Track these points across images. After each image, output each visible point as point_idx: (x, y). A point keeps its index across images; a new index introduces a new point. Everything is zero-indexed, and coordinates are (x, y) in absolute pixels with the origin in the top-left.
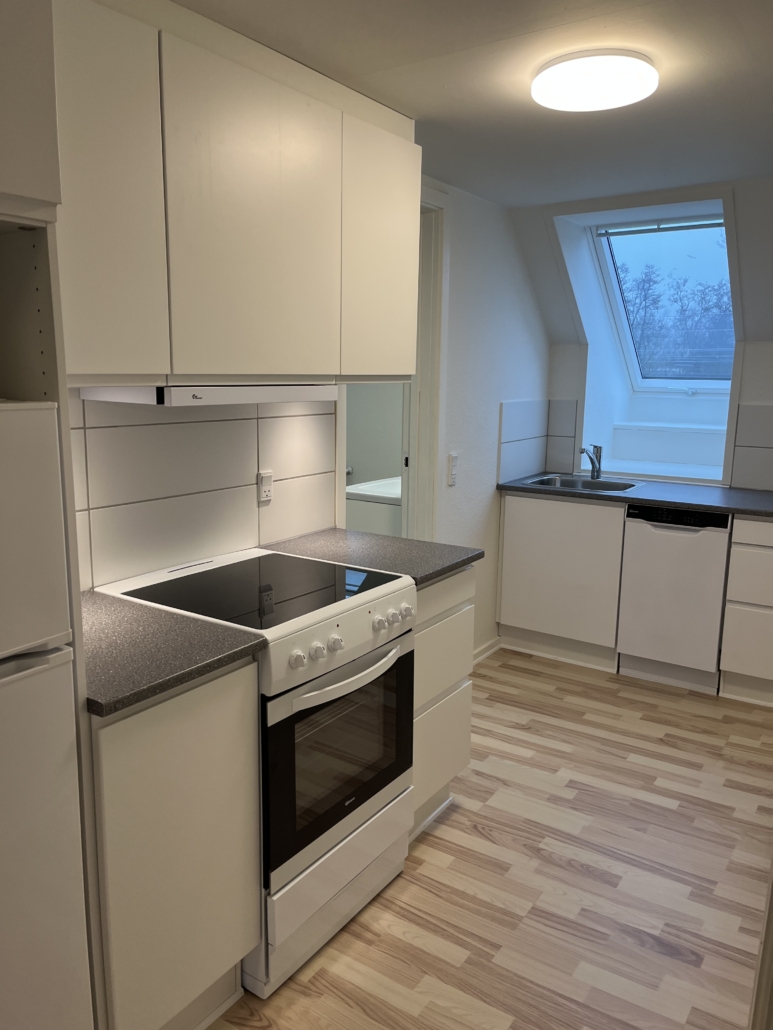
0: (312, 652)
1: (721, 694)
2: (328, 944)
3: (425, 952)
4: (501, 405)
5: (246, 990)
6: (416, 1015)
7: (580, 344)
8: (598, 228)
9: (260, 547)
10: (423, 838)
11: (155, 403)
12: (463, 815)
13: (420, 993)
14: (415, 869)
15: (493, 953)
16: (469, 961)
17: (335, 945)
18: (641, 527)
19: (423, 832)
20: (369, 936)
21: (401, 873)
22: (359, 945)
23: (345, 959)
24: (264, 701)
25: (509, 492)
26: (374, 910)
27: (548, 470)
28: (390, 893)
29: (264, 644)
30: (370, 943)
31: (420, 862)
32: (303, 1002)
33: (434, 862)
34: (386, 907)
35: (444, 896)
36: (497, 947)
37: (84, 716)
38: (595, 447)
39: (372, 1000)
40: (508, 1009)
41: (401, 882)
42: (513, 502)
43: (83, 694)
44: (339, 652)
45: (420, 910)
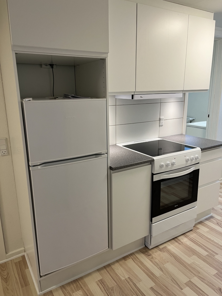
0: (167, 164)
2: (168, 241)
3: (195, 250)
5: (145, 246)
6: (189, 264)
9: (159, 138)
10: (200, 223)
11: (131, 99)
12: (215, 220)
13: (191, 259)
14: (196, 230)
15: (215, 255)
16: (207, 255)
17: (170, 242)
19: (201, 221)
20: (180, 242)
21: (192, 230)
22: (177, 244)
23: (172, 246)
24: (153, 175)
26: (182, 237)
28: (187, 234)
29: (153, 160)
30: (180, 244)
31: (198, 229)
32: (159, 252)
33: (202, 229)
34: (186, 237)
35: (204, 238)
36: (217, 254)
37: (109, 170)
39: (178, 257)
40: (216, 269)
41: (191, 232)
43: (109, 165)
44: (175, 165)
45: (196, 240)
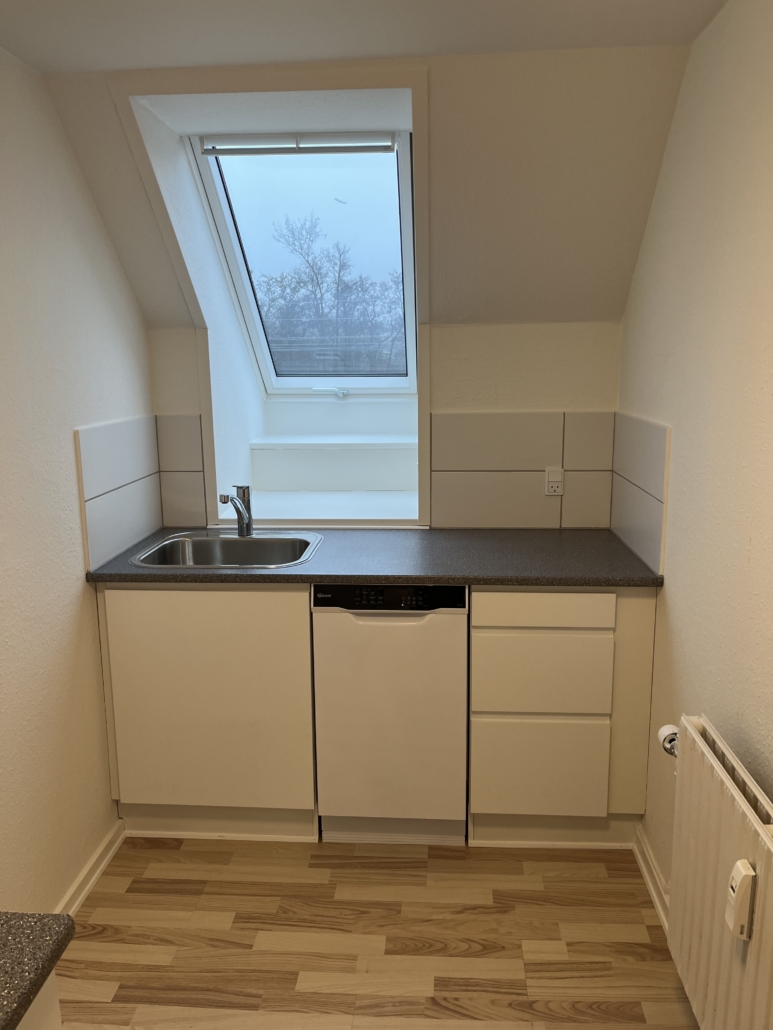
1: (472, 843)
4: (76, 434)
7: (195, 327)
8: (203, 138)
18: (337, 620)
25: (109, 584)
27: (167, 524)
38: (238, 487)
42: (118, 600)
